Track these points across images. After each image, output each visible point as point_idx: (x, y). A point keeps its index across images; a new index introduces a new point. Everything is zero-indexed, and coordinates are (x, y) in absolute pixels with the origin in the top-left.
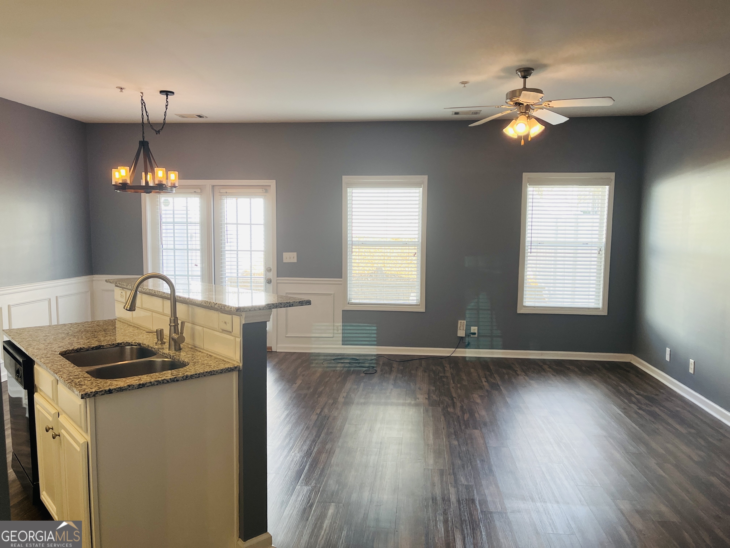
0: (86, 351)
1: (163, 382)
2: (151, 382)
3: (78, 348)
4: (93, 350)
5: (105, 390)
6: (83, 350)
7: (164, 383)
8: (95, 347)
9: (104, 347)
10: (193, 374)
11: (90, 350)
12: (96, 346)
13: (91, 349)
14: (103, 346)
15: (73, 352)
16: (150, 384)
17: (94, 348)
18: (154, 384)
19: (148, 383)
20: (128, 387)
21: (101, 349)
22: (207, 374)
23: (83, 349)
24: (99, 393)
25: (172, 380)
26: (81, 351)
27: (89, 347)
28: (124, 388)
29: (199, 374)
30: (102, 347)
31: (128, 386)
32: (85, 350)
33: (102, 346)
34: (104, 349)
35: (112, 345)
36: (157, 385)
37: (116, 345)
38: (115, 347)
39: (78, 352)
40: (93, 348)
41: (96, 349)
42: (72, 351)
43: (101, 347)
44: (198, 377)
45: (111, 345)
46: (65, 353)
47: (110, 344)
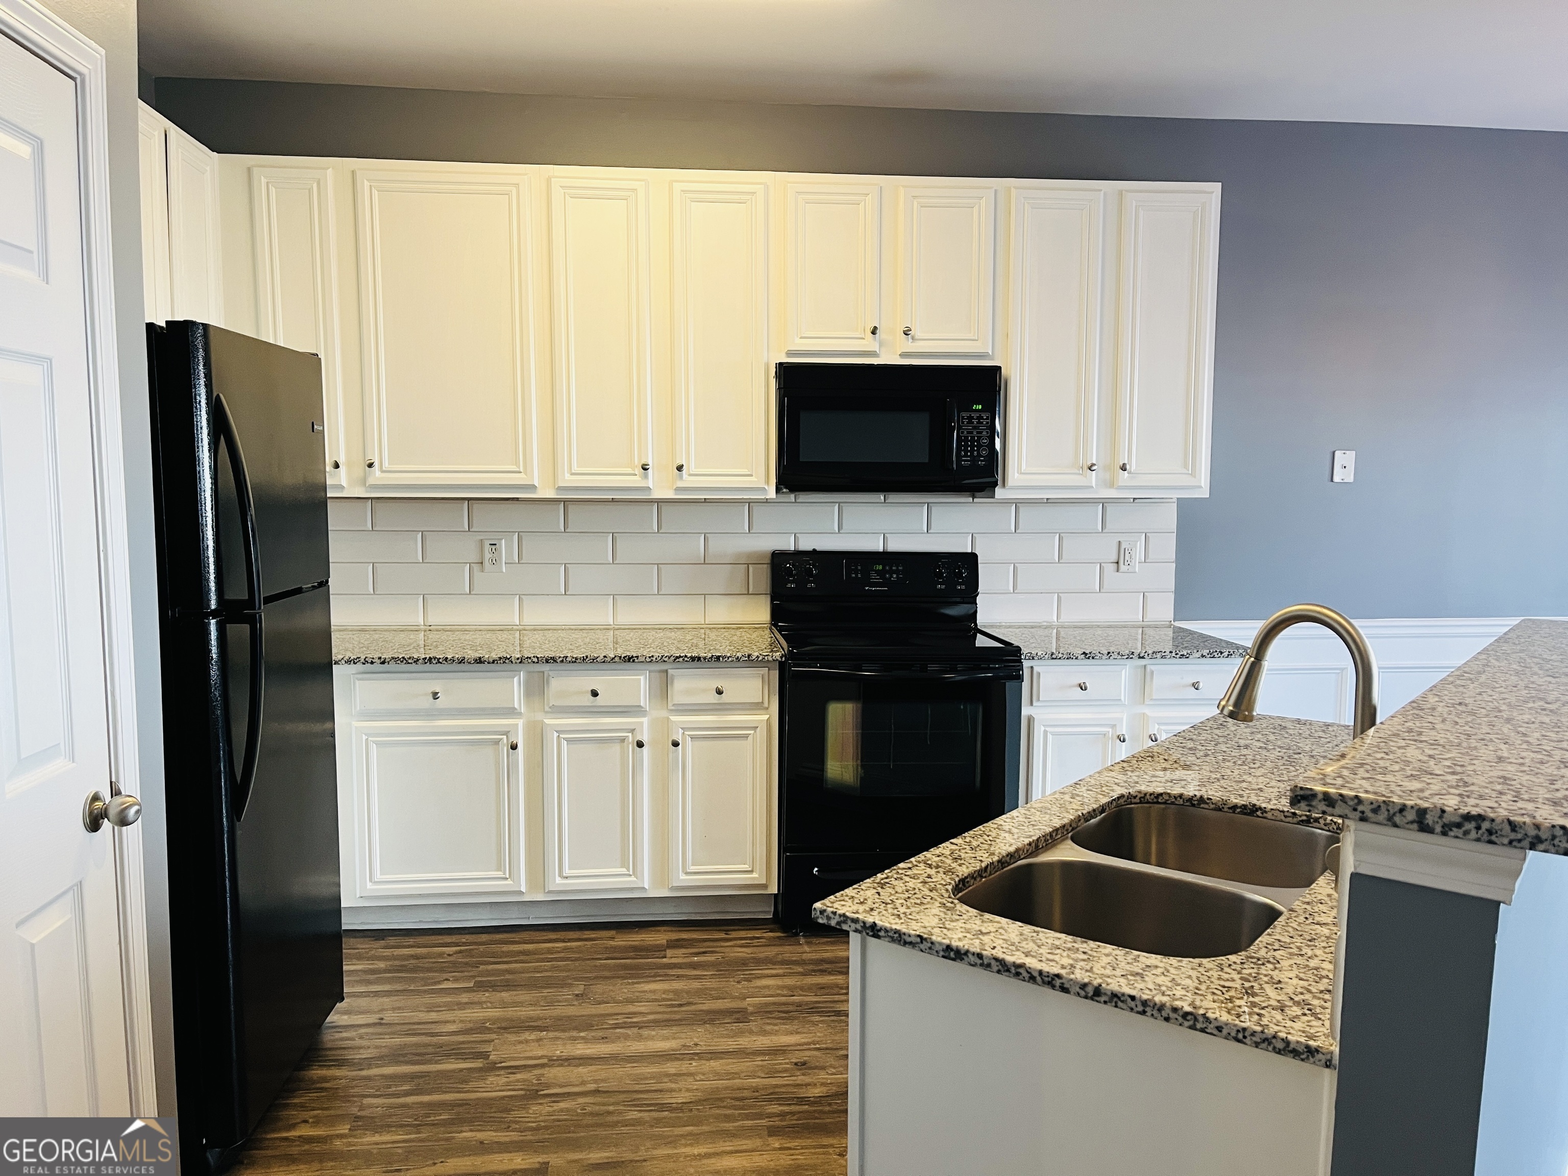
0: (1214, 809)
1: (1018, 974)
2: (980, 956)
3: (1195, 795)
4: (1234, 812)
5: (864, 923)
6: (1206, 806)
7: (1021, 977)
8: (1240, 807)
9: (1265, 815)
10: (1123, 995)
11: (1226, 810)
12: (1243, 805)
13: (1229, 808)
14: (1264, 810)
15: (1182, 803)
16: (979, 962)
17: (1238, 810)
18: (989, 966)
19: (973, 954)
20: (919, 940)
21: (1258, 816)
22: (1175, 1016)
23: (1207, 804)
24: (849, 922)
25: (1046, 979)
26: (1203, 808)
27: (1225, 803)
28: (908, 939)
29: (1145, 1003)
30: (1259, 813)
31: (919, 936)
32: (1212, 806)
33: (1260, 808)
34: (1265, 820)
35: (1290, 814)
36: (999, 972)
37: (1302, 821)
38: (1298, 823)
39: (1193, 805)
40: (1234, 807)
41: (1242, 813)
42: (1179, 799)
43: (1257, 810)
44: (1138, 1013)
45: (1286, 814)
46: (1155, 800)
47: (1283, 812)
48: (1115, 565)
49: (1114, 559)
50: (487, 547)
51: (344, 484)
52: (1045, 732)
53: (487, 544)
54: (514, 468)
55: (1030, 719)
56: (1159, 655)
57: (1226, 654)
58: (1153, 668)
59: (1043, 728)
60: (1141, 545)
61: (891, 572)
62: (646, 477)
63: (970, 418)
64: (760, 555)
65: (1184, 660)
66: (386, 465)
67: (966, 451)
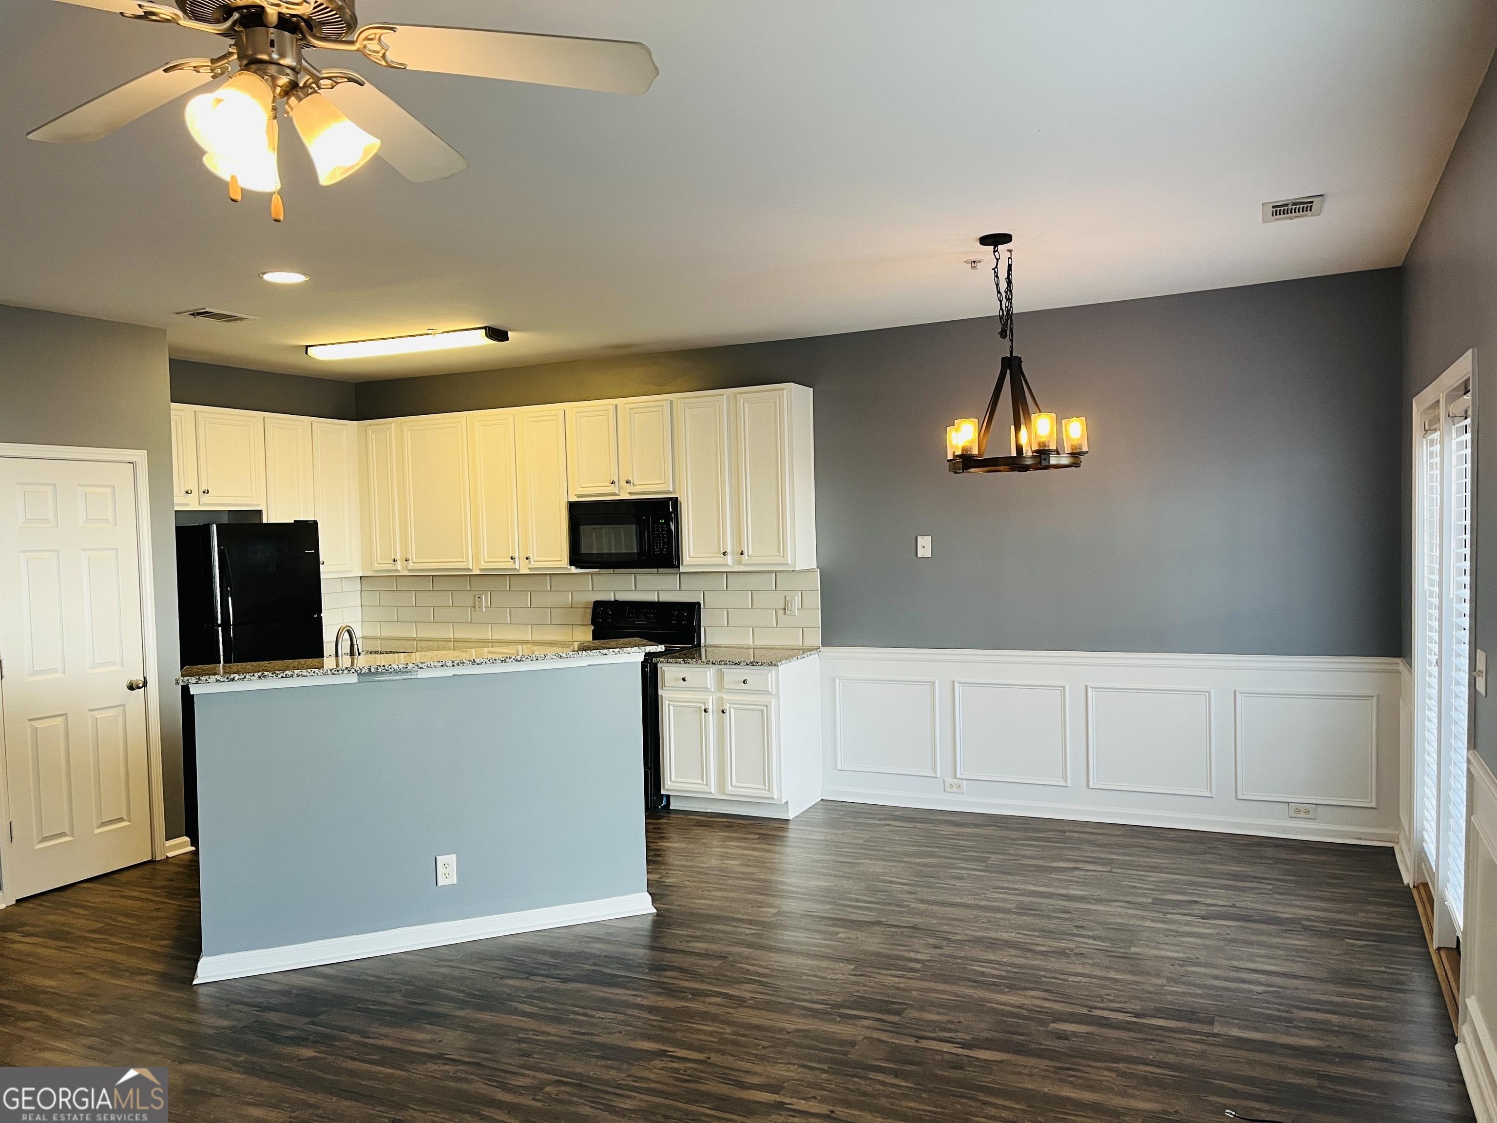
48: (783, 611)
49: (783, 607)
50: (477, 599)
51: (399, 569)
52: (669, 704)
53: (477, 597)
54: (462, 560)
55: (662, 696)
56: (723, 663)
57: (760, 664)
58: (724, 670)
59: (667, 702)
60: (798, 599)
61: (650, 613)
62: (515, 563)
63: (658, 528)
64: (588, 603)
65: (737, 666)
66: (414, 560)
67: (657, 546)
